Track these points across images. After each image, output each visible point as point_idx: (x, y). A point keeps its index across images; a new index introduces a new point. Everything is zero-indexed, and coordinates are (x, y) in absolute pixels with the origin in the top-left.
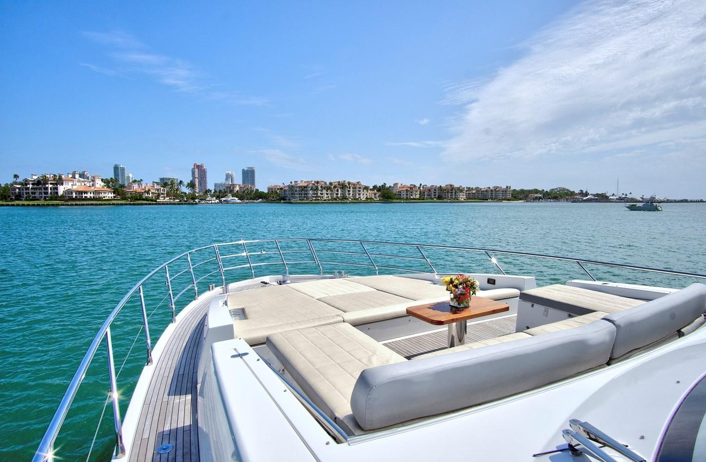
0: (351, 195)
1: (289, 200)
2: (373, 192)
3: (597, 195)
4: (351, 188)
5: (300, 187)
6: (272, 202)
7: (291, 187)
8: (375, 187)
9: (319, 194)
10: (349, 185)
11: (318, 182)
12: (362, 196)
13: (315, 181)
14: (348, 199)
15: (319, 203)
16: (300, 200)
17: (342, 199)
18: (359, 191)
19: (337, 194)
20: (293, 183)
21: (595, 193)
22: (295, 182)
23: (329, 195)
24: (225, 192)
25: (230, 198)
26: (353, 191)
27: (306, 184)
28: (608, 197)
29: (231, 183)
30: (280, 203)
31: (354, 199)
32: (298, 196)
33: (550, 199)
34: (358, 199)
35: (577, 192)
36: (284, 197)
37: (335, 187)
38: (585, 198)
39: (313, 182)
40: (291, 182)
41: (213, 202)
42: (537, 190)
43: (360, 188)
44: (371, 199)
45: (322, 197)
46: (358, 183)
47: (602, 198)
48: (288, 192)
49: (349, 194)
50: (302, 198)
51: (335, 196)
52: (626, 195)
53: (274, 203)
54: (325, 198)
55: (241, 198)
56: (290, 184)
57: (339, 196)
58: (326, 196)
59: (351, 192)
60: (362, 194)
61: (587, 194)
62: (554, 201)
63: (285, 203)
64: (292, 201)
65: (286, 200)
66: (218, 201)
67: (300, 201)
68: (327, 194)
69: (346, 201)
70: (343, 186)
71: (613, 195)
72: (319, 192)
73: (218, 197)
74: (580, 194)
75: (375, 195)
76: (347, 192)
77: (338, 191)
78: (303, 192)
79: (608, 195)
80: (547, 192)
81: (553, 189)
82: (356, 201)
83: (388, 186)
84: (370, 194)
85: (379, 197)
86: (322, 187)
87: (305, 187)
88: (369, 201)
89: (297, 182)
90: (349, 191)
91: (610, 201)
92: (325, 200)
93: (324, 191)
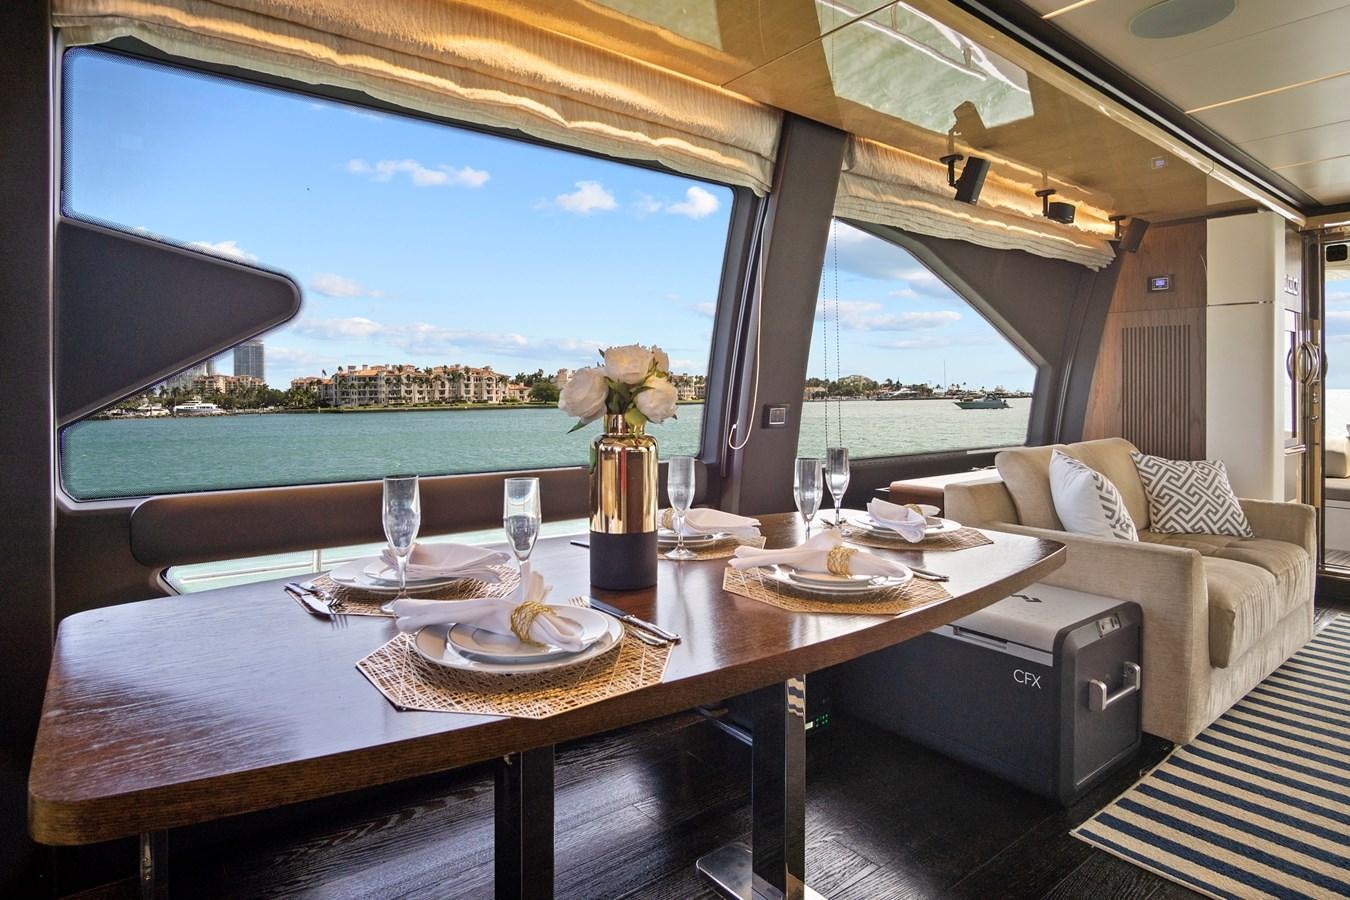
0: (472, 393)
1: (336, 406)
2: (517, 387)
3: (914, 387)
4: (472, 380)
5: (360, 378)
6: (298, 410)
7: (341, 379)
8: (520, 378)
9: (403, 394)
10: (467, 372)
11: (400, 369)
12: (494, 395)
13: (394, 367)
14: (465, 402)
15: (404, 411)
16: (360, 405)
17: (453, 402)
18: (489, 385)
19: (442, 392)
20: (345, 371)
21: (911, 384)
22: (350, 367)
23: (425, 394)
24: (189, 393)
25: (198, 404)
26: (476, 386)
27: (374, 373)
28: (931, 391)
29: (206, 374)
30: (317, 412)
31: (479, 402)
32: (356, 397)
33: (839, 394)
34: (485, 401)
35: (880, 382)
36: (324, 400)
37: (437, 378)
38: (897, 393)
39: (390, 368)
40: (340, 369)
41: (155, 413)
42: (817, 380)
43: (489, 379)
44: (513, 400)
45: (410, 399)
46: (486, 368)
47: (922, 392)
48: (334, 390)
49: (468, 392)
50: (366, 401)
51: (437, 396)
52: (958, 386)
53: (301, 413)
54: (417, 401)
55: (226, 404)
56: (337, 371)
57: (447, 395)
58: (418, 396)
59: (472, 388)
60: (494, 392)
61: (898, 386)
62: (847, 400)
63: (326, 412)
64: (343, 408)
65: (329, 406)
66: (167, 411)
67: (361, 408)
68: (421, 393)
69: (460, 406)
70: (454, 376)
71: (938, 387)
72: (403, 388)
73: (169, 404)
74: (886, 386)
75: (521, 392)
76: (463, 388)
77: (443, 385)
78: (367, 389)
79: (930, 387)
80: (834, 383)
81: (844, 379)
82: (482, 405)
83: (545, 375)
84: (510, 391)
85: (529, 396)
86: (408, 377)
87: (371, 378)
88: (507, 404)
89: (354, 367)
90: (467, 386)
91: (937, 397)
92: (415, 406)
93: (415, 388)
